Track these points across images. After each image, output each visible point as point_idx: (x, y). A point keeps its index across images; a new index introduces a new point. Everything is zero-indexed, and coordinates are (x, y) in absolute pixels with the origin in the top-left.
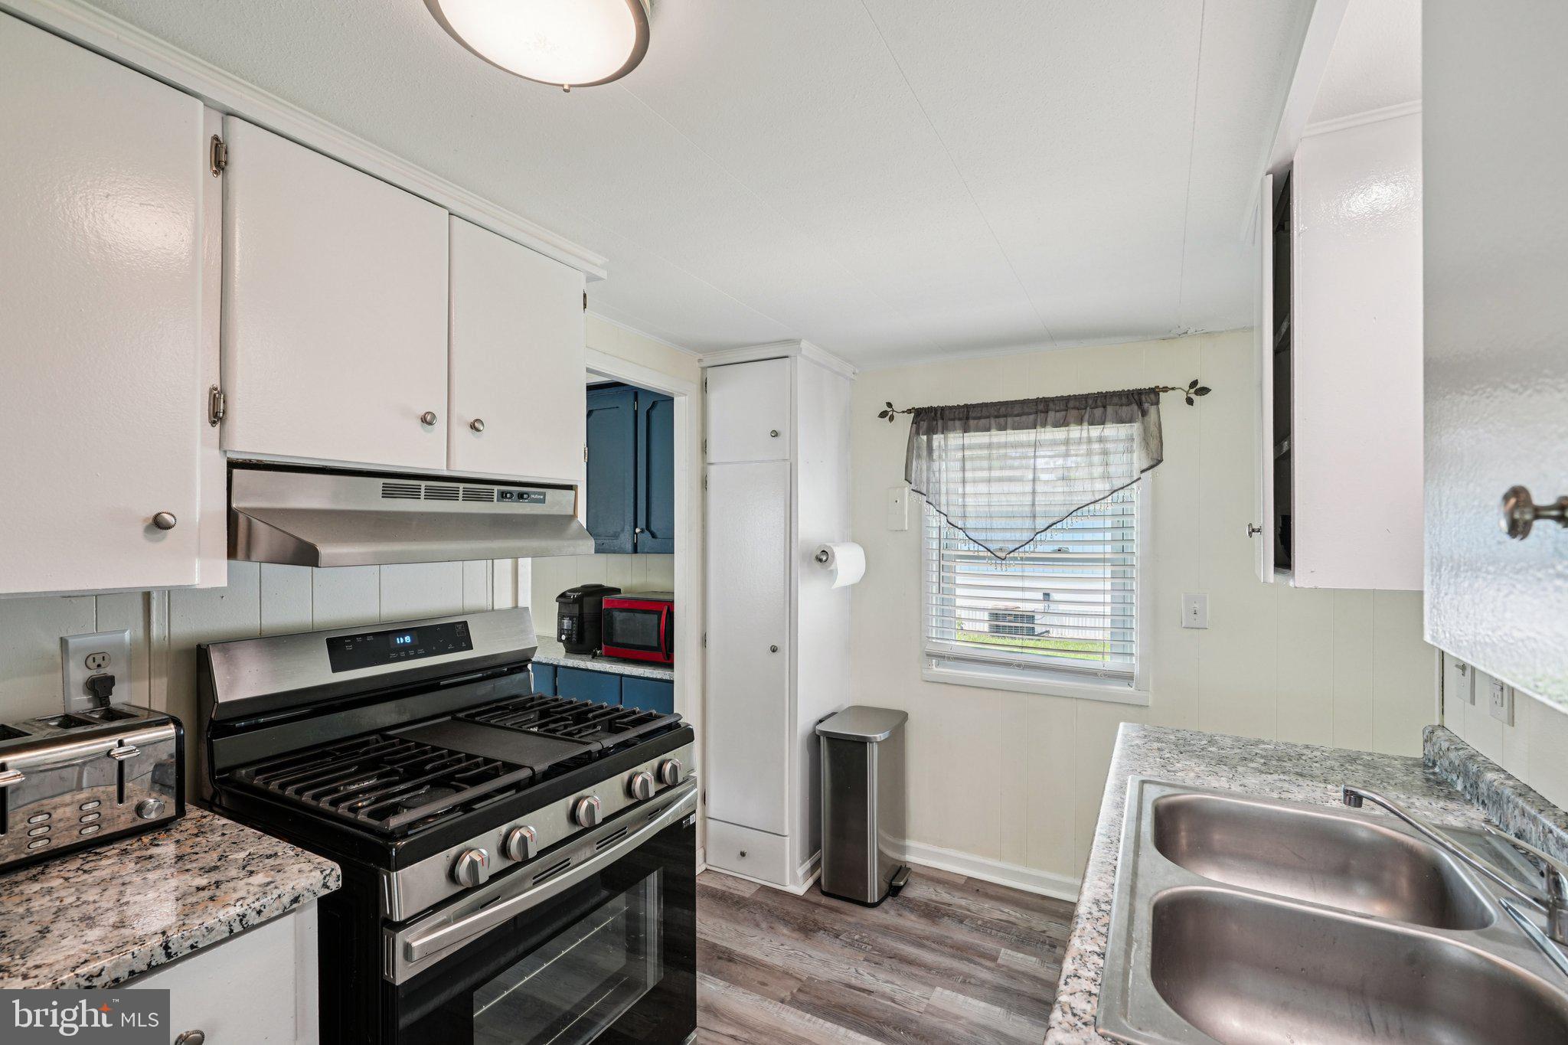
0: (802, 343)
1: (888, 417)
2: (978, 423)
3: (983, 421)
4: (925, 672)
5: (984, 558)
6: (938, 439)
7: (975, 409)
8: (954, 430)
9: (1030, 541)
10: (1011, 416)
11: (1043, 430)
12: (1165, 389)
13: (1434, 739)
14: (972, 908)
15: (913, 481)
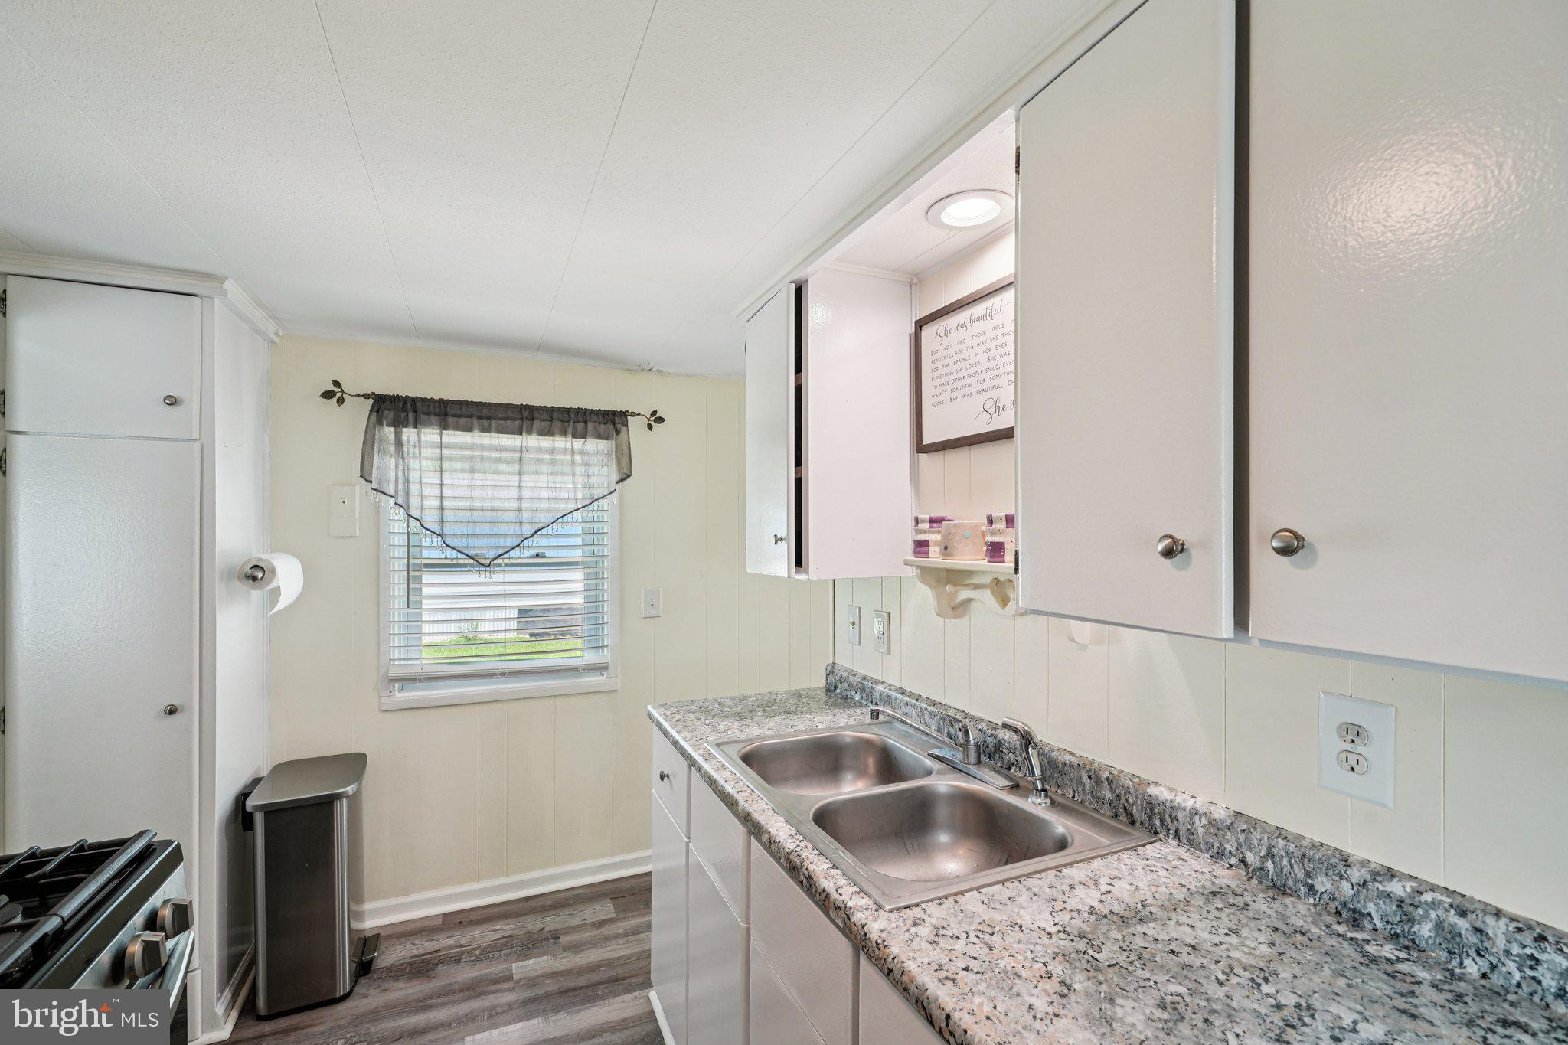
0: (227, 282)
1: (335, 399)
2: (457, 422)
3: (463, 421)
4: (384, 700)
5: (465, 565)
6: (409, 434)
7: (454, 405)
8: (429, 425)
9: (517, 546)
10: (495, 419)
11: (529, 437)
12: (633, 414)
13: (836, 672)
14: (463, 942)
15: (373, 479)
